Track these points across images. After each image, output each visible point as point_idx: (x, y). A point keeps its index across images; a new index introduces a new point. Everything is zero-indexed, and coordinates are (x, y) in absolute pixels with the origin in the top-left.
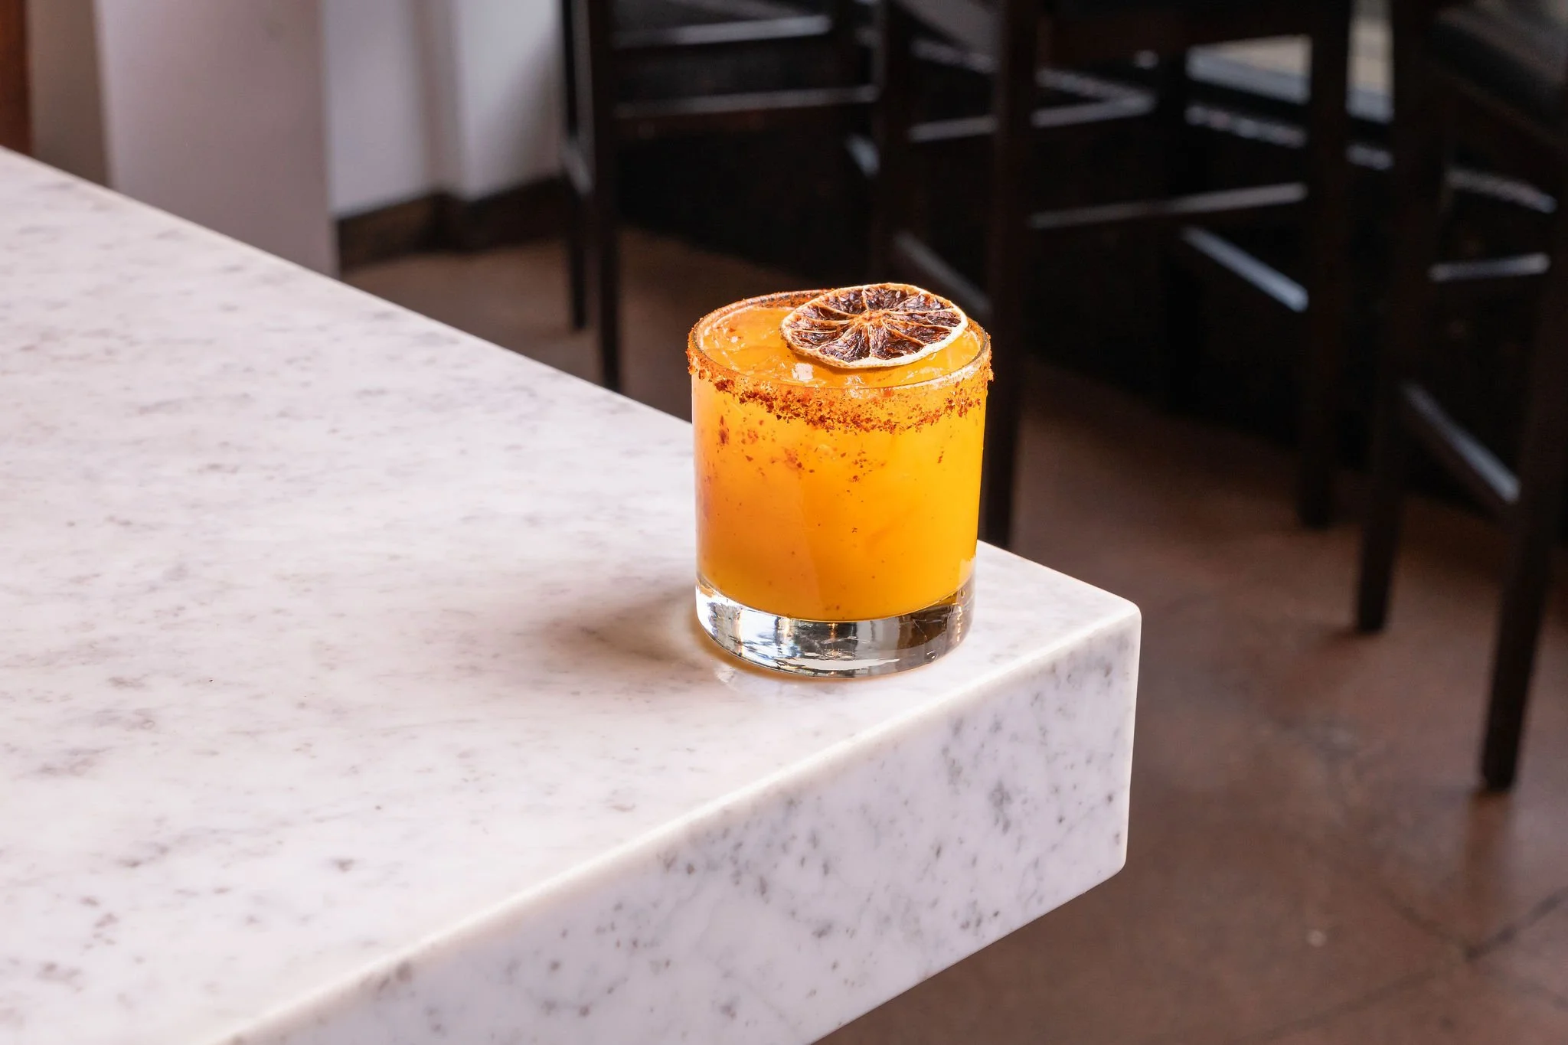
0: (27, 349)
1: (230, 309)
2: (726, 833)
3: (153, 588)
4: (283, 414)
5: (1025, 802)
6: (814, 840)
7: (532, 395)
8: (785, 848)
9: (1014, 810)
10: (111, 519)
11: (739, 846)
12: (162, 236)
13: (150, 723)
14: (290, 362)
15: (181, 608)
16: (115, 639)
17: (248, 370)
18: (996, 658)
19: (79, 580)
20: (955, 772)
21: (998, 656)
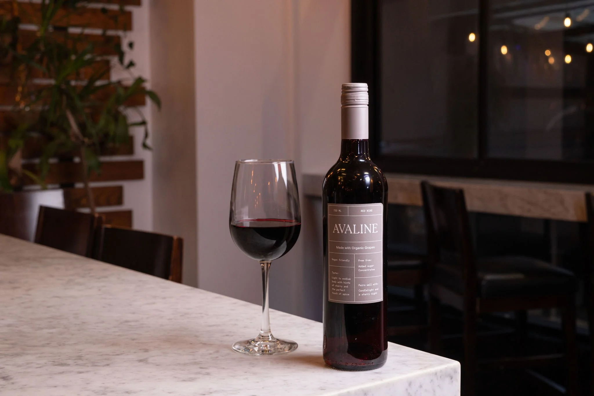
0: (181, 316)
1: (233, 310)
3: (211, 354)
4: (245, 327)
15: (217, 357)
16: (201, 361)
17: (237, 320)
19: (193, 352)
21: (421, 368)
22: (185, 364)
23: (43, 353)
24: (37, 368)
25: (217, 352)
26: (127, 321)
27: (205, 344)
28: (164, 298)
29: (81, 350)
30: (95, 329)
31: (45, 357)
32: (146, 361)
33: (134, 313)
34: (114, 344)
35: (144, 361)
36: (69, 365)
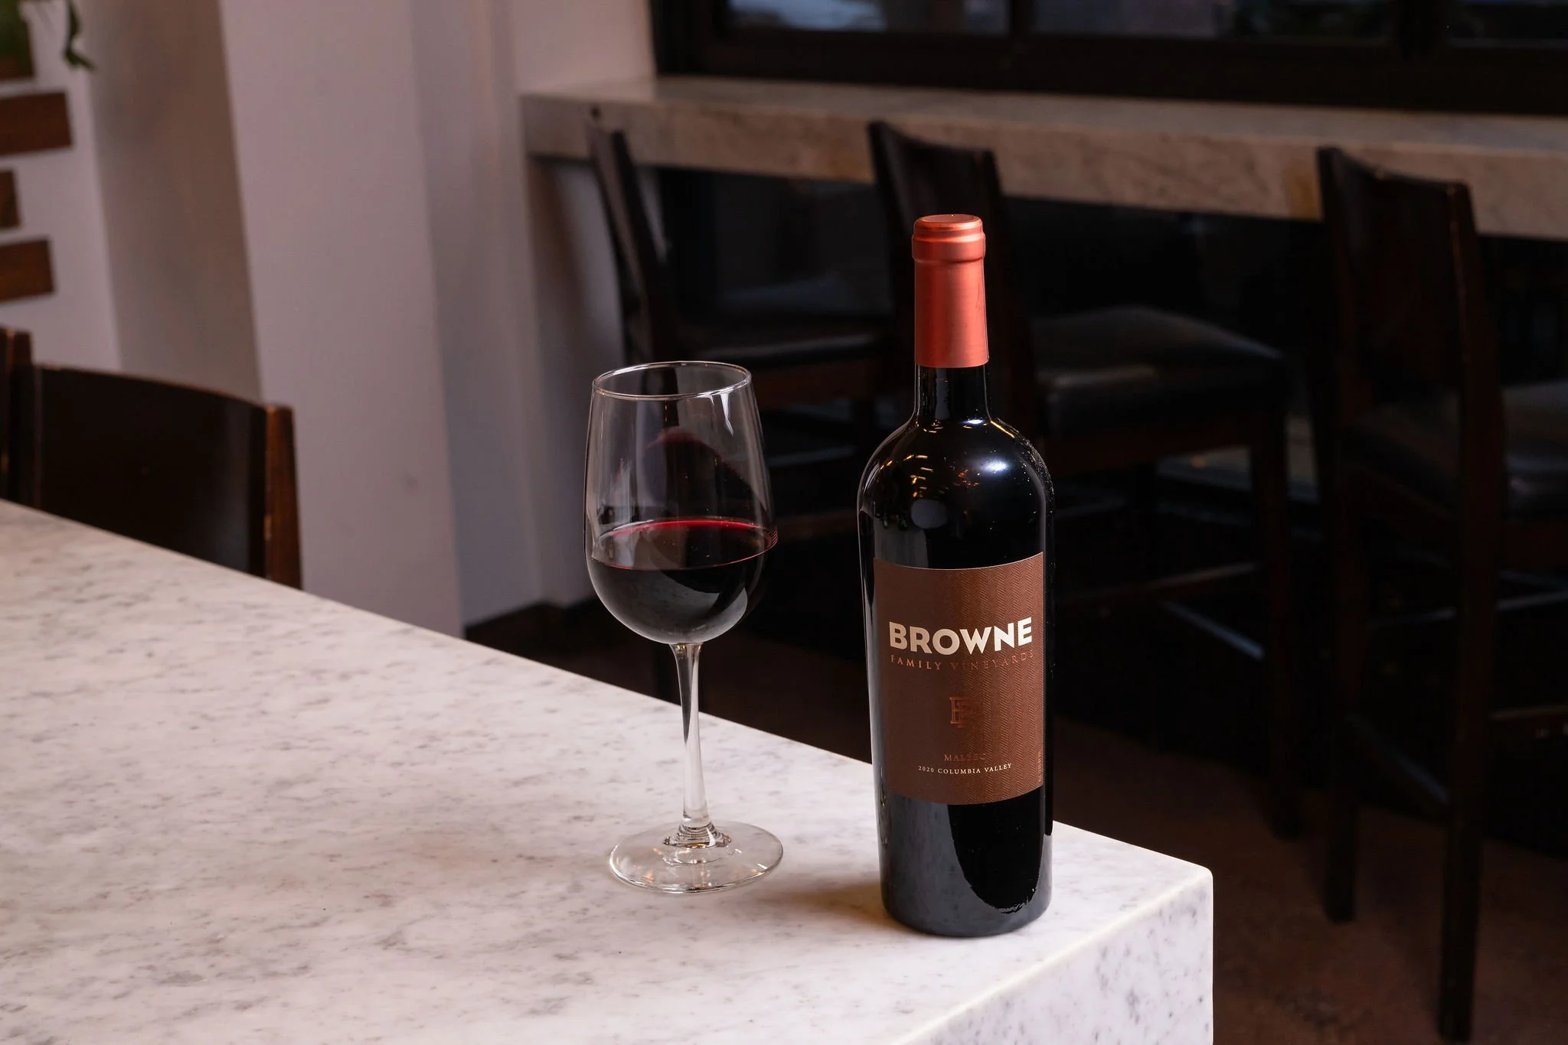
0: (422, 747)
1: (553, 711)
2: (970, 1024)
3: (563, 898)
4: (612, 781)
5: (1148, 1003)
6: (1022, 1029)
7: (778, 757)
8: (1005, 1034)
9: (1141, 1008)
10: (520, 856)
11: (978, 1033)
12: (488, 663)
13: (589, 981)
14: (606, 745)
15: (586, 910)
16: (549, 931)
17: (578, 752)
18: (1124, 907)
19: (513, 896)
20: (1104, 983)
21: (1124, 906)
22: (511, 947)
23: (105, 936)
24: (116, 998)
25: (576, 888)
26: (284, 783)
27: (534, 861)
28: (345, 676)
29: (205, 915)
30: (206, 822)
31: (118, 950)
32: (405, 944)
33: (287, 748)
34: (288, 883)
35: (394, 944)
36: (197, 978)
